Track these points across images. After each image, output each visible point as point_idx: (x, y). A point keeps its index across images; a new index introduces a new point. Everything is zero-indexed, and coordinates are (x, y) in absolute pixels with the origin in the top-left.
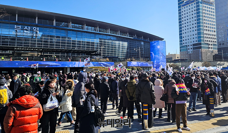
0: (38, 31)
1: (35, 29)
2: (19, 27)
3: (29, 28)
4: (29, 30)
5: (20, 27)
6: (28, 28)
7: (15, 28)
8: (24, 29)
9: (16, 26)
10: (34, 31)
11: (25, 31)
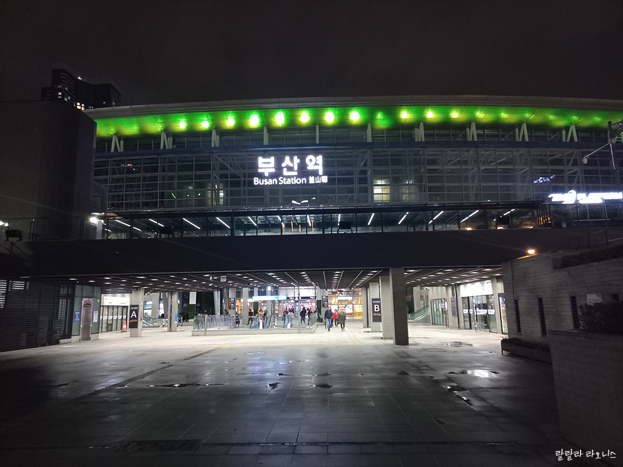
0: (320, 168)
3: (297, 161)
5: (272, 160)
6: (293, 162)
7: (260, 166)
10: (309, 168)
11: (285, 172)
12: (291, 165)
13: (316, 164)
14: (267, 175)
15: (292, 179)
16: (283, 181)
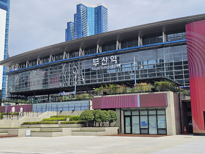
0: (116, 61)
1: (112, 58)
2: (97, 61)
3: (107, 58)
5: (98, 59)
7: (94, 62)
8: (102, 61)
9: (94, 60)
10: (112, 61)
11: (103, 64)
12: (105, 61)
14: (96, 66)
15: (105, 67)
16: (102, 68)
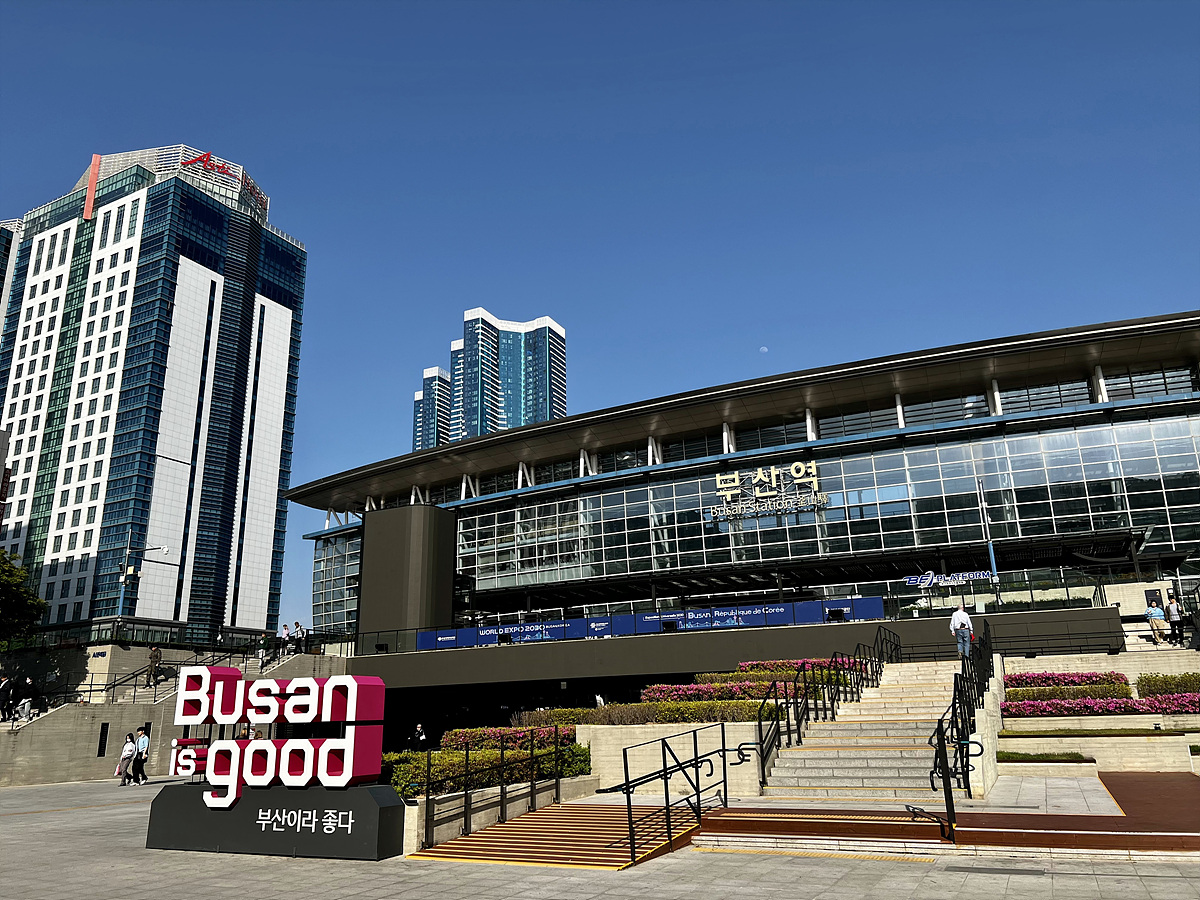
0: (815, 480)
1: (798, 471)
2: (733, 480)
3: (775, 472)
4: (774, 485)
5: (736, 475)
6: (769, 476)
7: (719, 486)
8: (754, 482)
9: (718, 477)
10: (796, 481)
11: (758, 494)
12: (767, 480)
13: (807, 474)
14: (729, 499)
15: (770, 503)
